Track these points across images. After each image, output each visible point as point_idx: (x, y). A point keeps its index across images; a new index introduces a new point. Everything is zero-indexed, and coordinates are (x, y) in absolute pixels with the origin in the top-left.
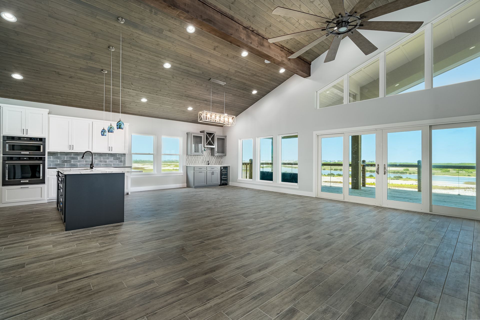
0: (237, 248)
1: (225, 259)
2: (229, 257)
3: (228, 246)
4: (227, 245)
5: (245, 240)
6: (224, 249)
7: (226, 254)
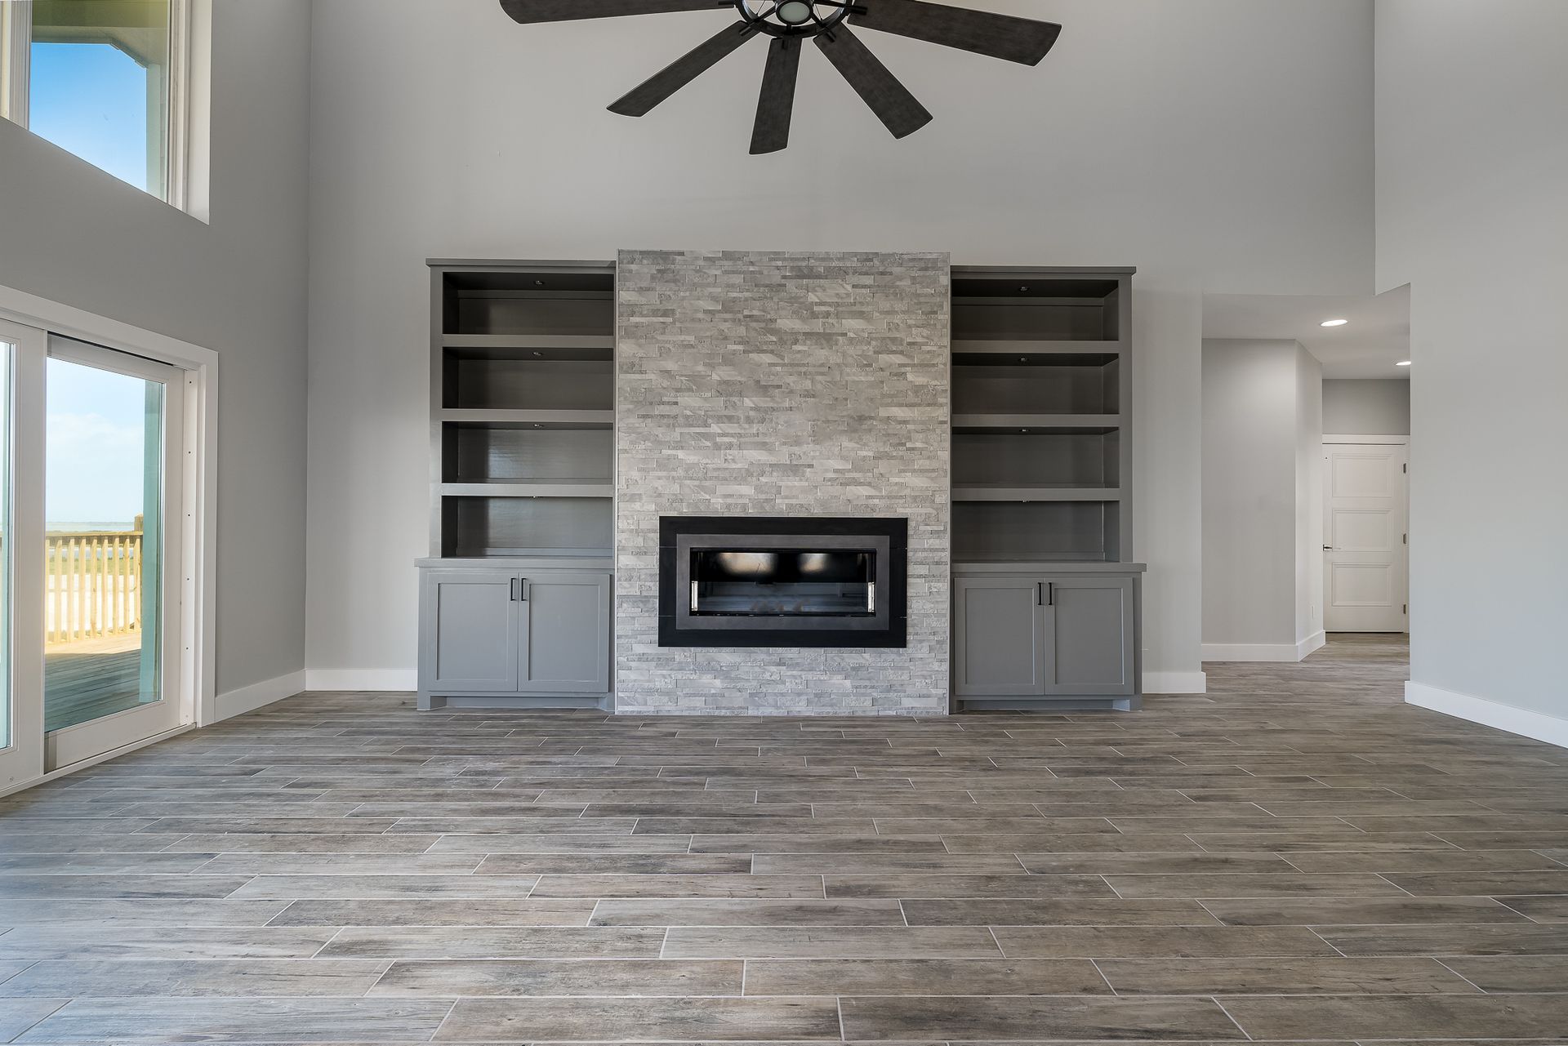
0: (1286, 967)
1: (1363, 935)
2: (1340, 935)
3: (1346, 998)
4: (1346, 1005)
5: (1208, 1007)
6: (1368, 986)
7: (1354, 952)
